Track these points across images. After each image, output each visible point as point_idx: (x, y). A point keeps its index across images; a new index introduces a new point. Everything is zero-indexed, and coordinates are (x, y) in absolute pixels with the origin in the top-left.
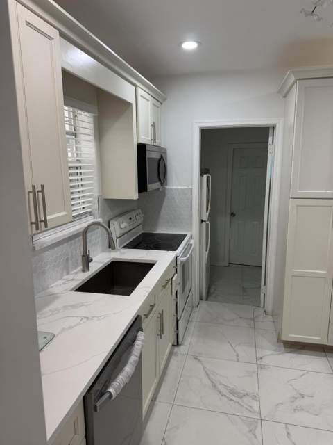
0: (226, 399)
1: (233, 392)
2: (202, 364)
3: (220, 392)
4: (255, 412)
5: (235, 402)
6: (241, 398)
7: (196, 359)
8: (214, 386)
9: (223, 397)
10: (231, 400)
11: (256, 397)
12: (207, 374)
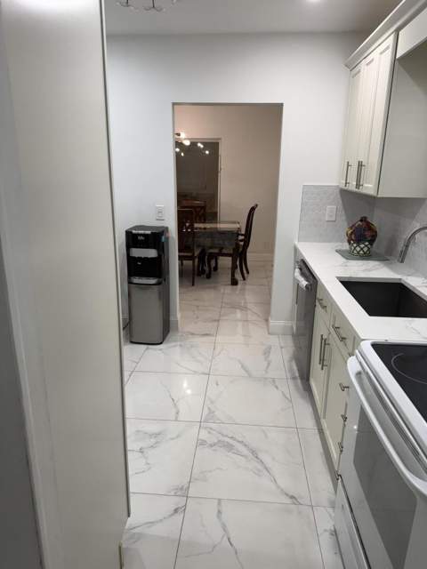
0: (237, 437)
1: (229, 447)
2: (278, 487)
3: (245, 445)
4: (206, 428)
5: (226, 436)
6: (219, 441)
7: (292, 497)
8: (253, 452)
9: (240, 439)
10: (232, 438)
11: (201, 443)
12: (266, 469)
